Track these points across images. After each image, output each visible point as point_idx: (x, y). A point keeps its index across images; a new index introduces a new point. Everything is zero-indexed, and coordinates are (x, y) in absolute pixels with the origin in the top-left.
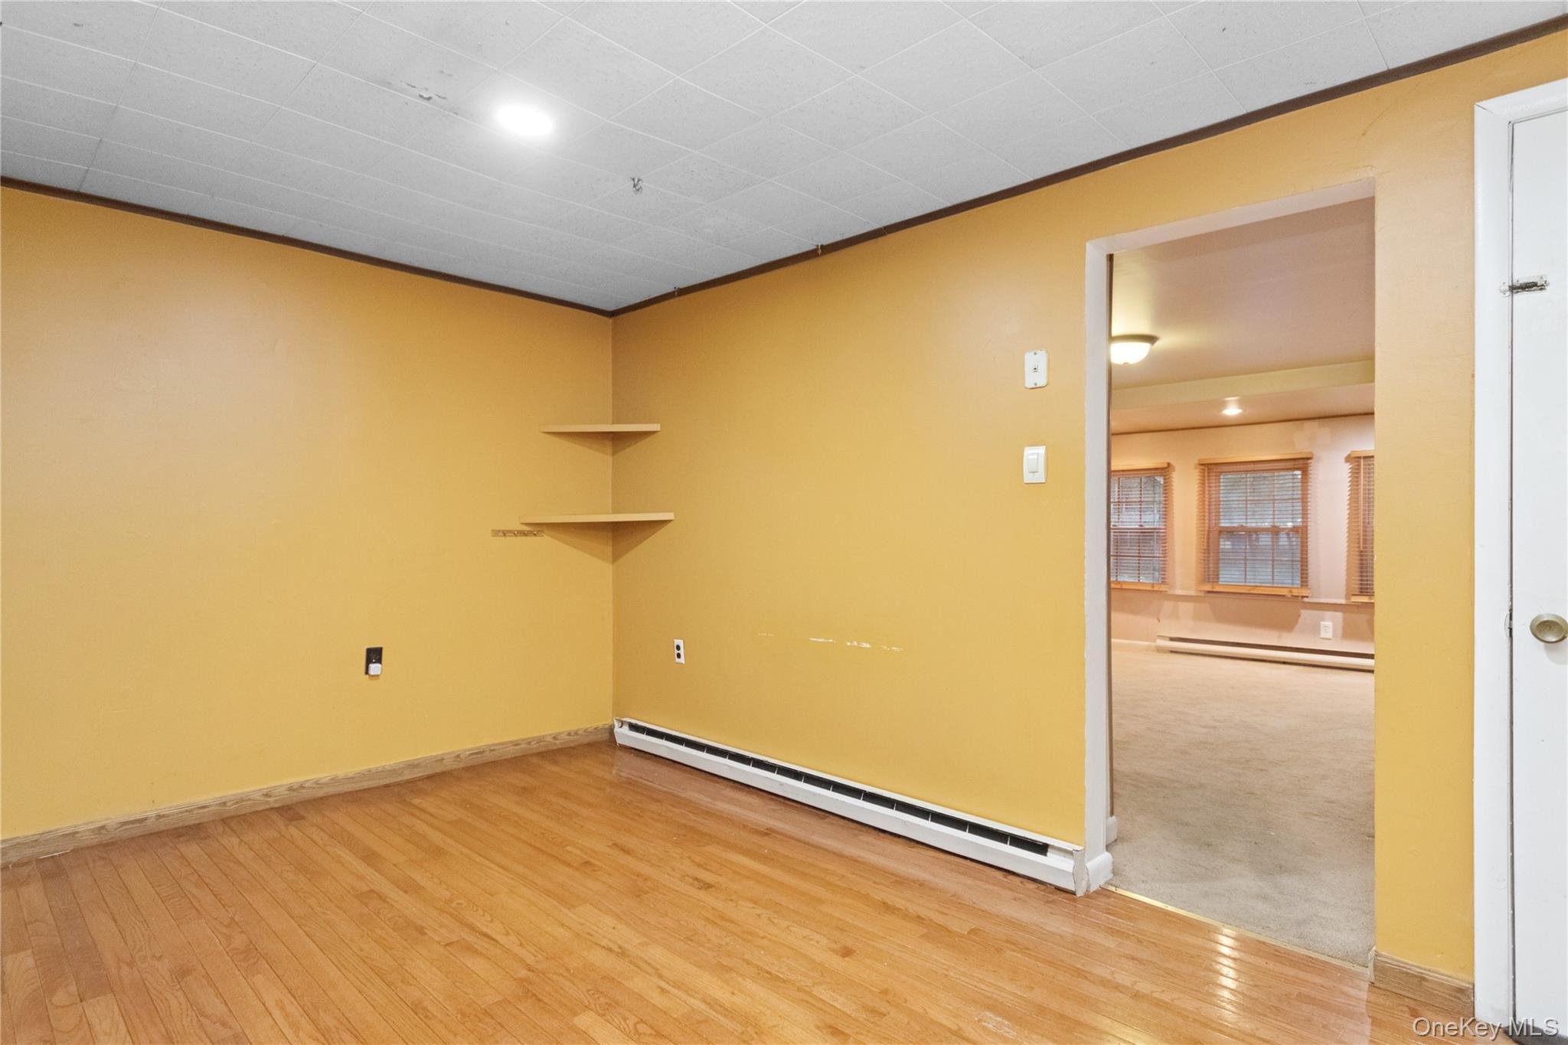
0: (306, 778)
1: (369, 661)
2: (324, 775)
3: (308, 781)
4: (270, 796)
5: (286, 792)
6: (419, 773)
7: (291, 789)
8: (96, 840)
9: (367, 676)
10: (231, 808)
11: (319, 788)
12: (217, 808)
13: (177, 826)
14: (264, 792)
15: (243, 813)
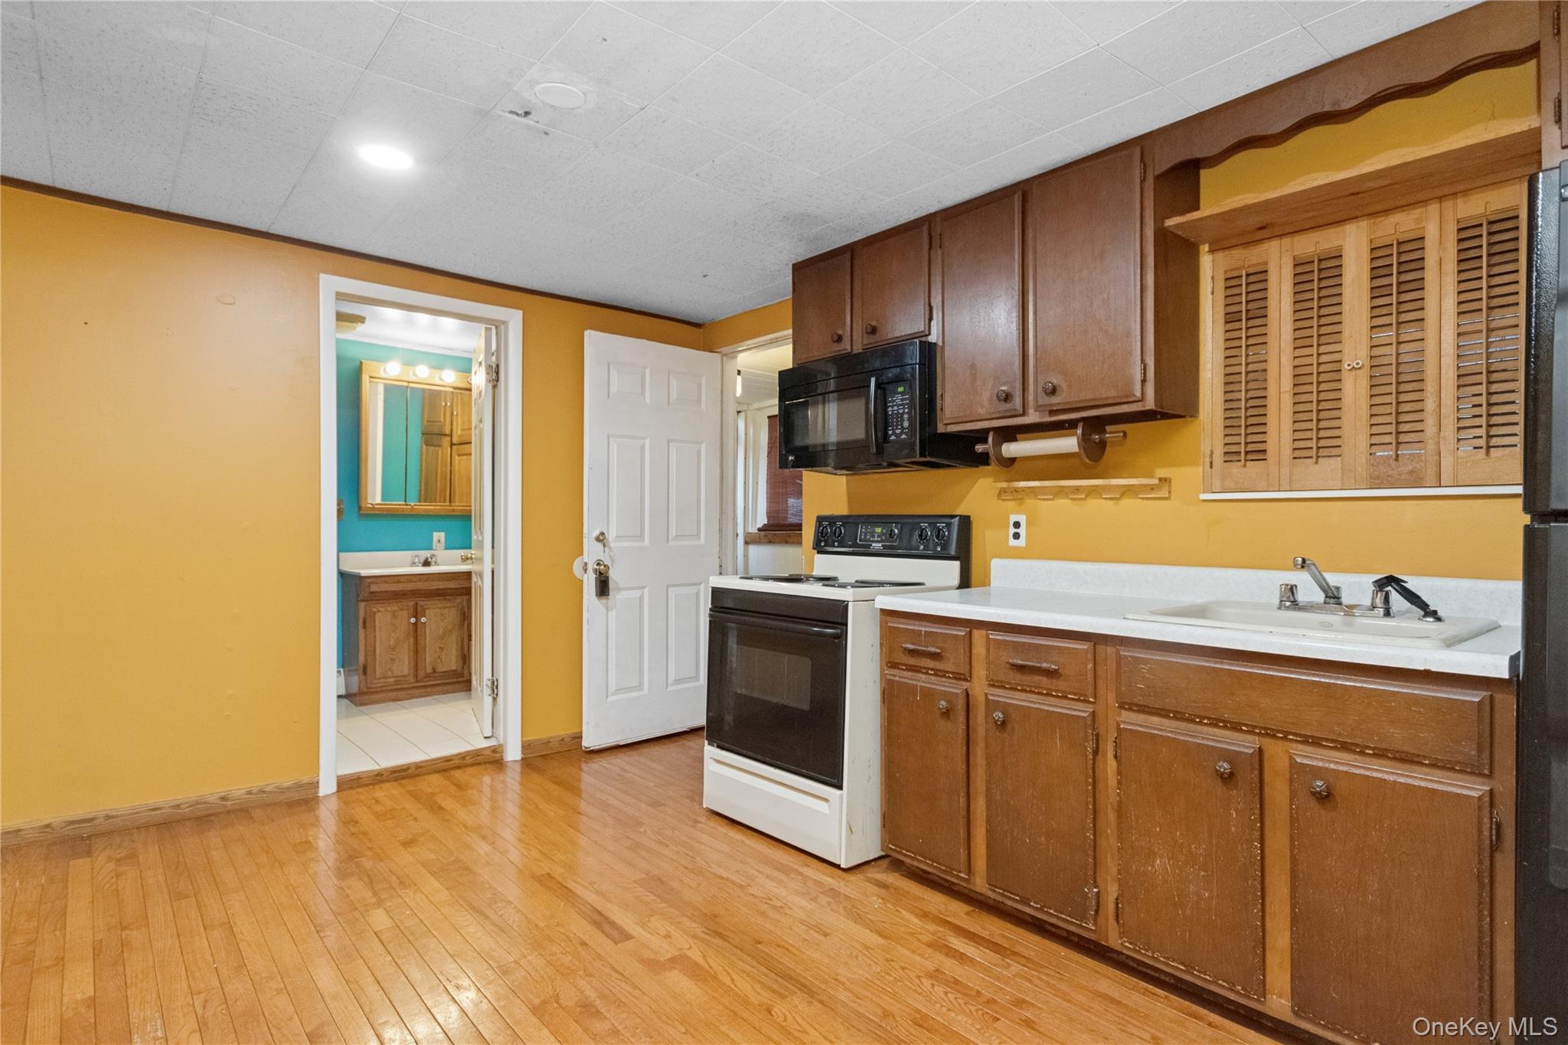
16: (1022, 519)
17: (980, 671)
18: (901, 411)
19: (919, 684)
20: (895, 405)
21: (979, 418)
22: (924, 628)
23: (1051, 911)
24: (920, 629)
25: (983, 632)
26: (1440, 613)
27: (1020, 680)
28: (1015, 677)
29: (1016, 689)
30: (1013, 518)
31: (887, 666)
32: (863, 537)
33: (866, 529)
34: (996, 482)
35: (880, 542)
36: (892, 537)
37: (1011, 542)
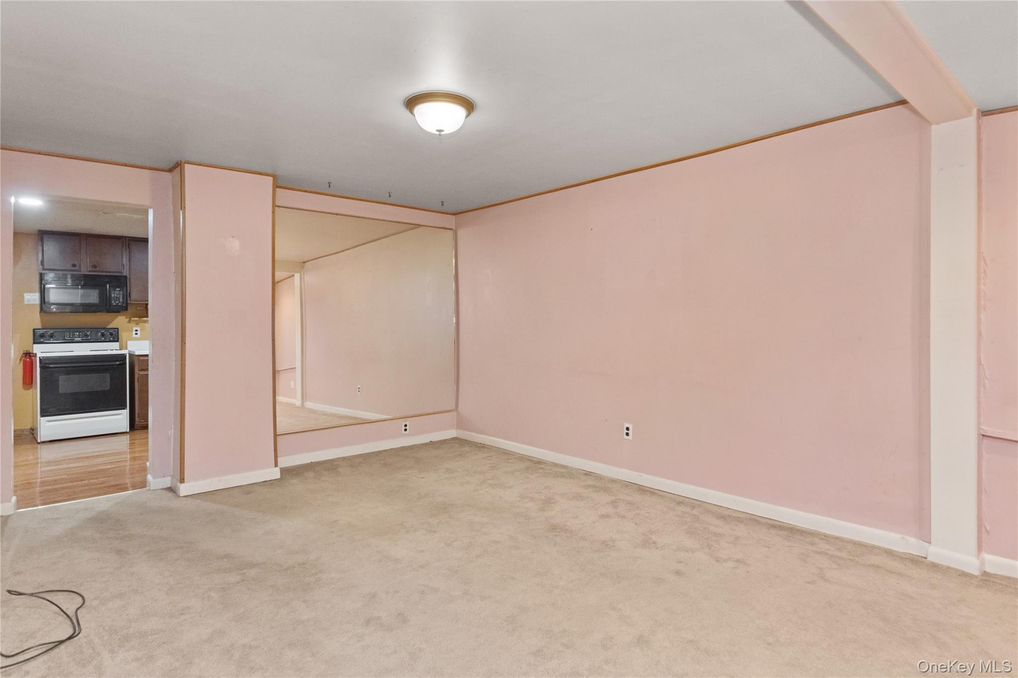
16: (138, 329)
30: (135, 329)
31: (139, 371)
32: (68, 336)
33: (70, 333)
34: (126, 318)
35: (79, 338)
36: (87, 336)
37: (134, 336)
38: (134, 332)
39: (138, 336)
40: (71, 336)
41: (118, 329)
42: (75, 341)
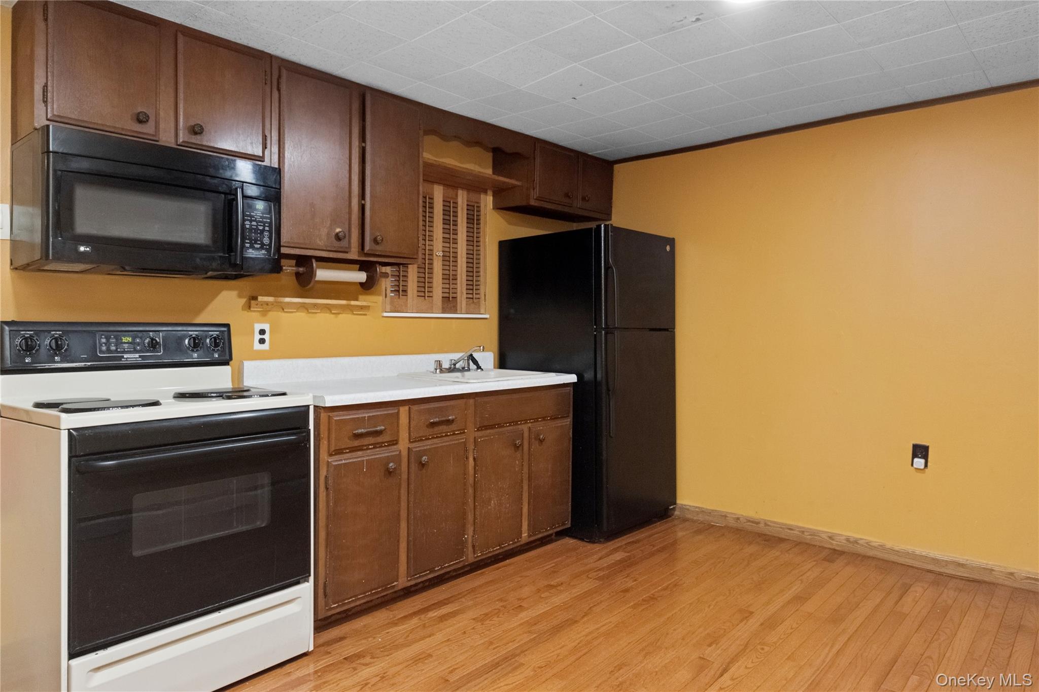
0: (862, 537)
1: (915, 455)
2: (875, 540)
3: (861, 539)
4: (833, 540)
5: (844, 541)
6: (961, 572)
7: (848, 540)
8: (735, 525)
9: (912, 468)
10: (807, 537)
11: (869, 548)
12: (799, 533)
13: (775, 535)
14: (830, 535)
15: (814, 544)
16: (266, 327)
17: (404, 435)
18: (261, 228)
19: (365, 459)
20: (254, 221)
21: (316, 247)
22: (366, 414)
23: (447, 565)
24: (364, 416)
25: (407, 408)
26: (482, 368)
27: (432, 432)
28: (430, 431)
29: (429, 439)
30: (258, 327)
31: (331, 455)
32: (104, 348)
33: (108, 338)
34: (240, 296)
35: (136, 351)
36: (154, 345)
37: (257, 346)
38: (258, 337)
39: (266, 347)
40: (113, 348)
41: (227, 326)
42: (123, 362)
